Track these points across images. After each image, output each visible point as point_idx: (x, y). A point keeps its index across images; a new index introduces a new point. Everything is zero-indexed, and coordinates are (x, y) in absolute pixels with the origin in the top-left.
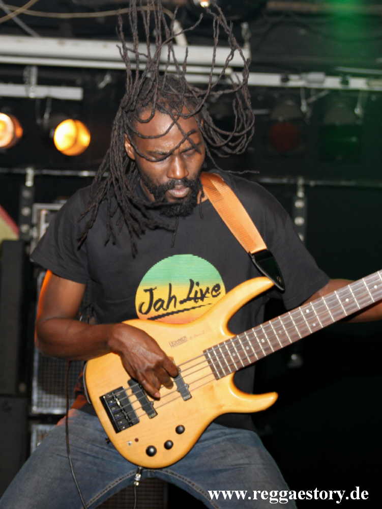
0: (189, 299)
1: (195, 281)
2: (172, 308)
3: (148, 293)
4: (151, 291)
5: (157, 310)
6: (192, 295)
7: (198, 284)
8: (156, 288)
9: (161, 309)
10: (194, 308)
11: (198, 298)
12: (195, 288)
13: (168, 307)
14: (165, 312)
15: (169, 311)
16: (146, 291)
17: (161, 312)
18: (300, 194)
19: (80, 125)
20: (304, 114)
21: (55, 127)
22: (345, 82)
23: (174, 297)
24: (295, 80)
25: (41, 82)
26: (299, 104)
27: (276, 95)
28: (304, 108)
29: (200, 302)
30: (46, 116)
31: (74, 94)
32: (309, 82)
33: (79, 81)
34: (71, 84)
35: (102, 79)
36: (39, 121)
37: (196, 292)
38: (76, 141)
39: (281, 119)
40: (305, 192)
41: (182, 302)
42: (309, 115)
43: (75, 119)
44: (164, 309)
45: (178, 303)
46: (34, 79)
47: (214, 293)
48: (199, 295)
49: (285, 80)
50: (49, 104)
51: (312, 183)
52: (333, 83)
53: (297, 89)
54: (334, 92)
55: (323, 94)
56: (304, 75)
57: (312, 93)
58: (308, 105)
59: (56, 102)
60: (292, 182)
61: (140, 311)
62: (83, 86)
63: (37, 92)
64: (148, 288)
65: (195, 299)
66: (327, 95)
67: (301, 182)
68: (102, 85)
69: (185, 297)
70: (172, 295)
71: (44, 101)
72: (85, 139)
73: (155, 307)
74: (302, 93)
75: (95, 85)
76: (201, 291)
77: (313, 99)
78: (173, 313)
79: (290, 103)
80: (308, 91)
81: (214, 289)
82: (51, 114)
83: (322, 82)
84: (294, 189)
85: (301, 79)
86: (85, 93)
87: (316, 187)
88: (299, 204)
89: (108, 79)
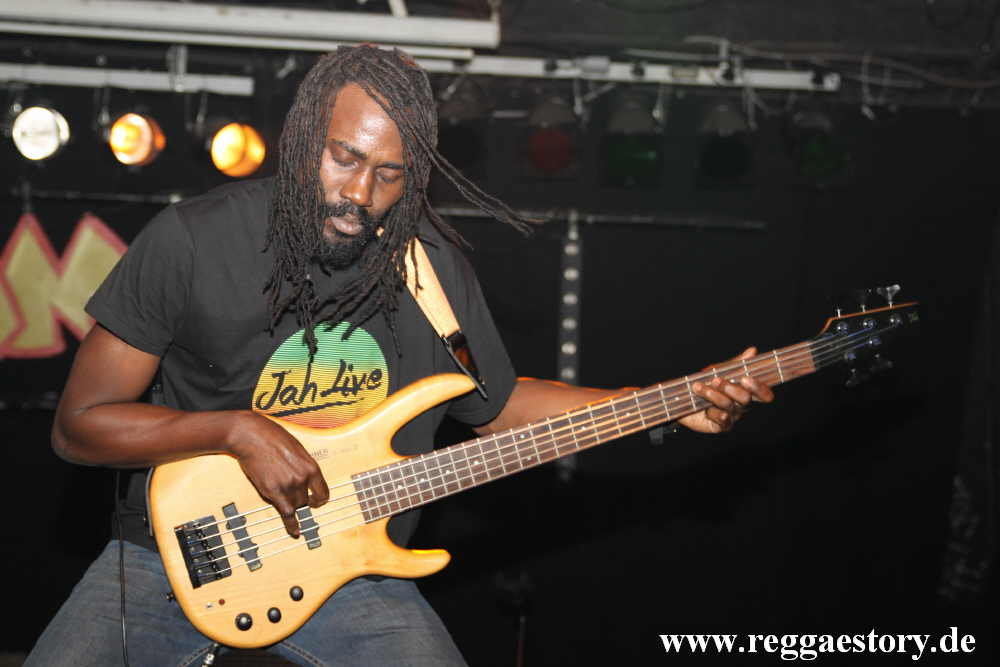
0: (335, 389)
1: (348, 363)
2: (307, 402)
3: (277, 379)
4: (281, 376)
5: (284, 403)
6: (340, 384)
7: (351, 368)
8: (290, 371)
9: (291, 403)
10: (340, 404)
11: (350, 390)
12: (347, 373)
13: (302, 399)
14: (296, 407)
15: (303, 405)
16: (274, 375)
17: (291, 406)
18: (573, 235)
19: (249, 131)
20: (578, 118)
21: (213, 134)
22: (639, 71)
23: (314, 385)
24: (566, 69)
25: (193, 68)
26: (572, 103)
27: (538, 90)
28: (579, 109)
29: (351, 397)
30: (200, 119)
31: (242, 86)
32: (585, 70)
33: (249, 68)
34: (236, 72)
35: (283, 66)
36: (189, 126)
37: (347, 379)
38: (243, 155)
39: (545, 125)
40: (580, 232)
41: (324, 394)
42: (585, 119)
43: (242, 123)
44: (296, 403)
45: (318, 395)
46: (182, 65)
47: (371, 383)
48: (350, 385)
49: (552, 67)
50: (204, 101)
51: (590, 219)
52: (620, 72)
53: (569, 81)
54: (622, 85)
55: (606, 88)
56: (579, 61)
57: (591, 86)
58: (585, 104)
59: (214, 97)
60: (561, 216)
61: (258, 405)
62: (255, 75)
63: (187, 83)
64: (279, 371)
65: (344, 390)
66: (613, 91)
67: (573, 217)
68: (282, 73)
69: (330, 387)
70: (311, 381)
71: (197, 97)
72: (257, 152)
73: (281, 399)
74: (576, 87)
75: (272, 74)
76: (355, 378)
77: (591, 96)
78: (308, 409)
79: (558, 101)
80: (584, 84)
81: (371, 377)
82: (207, 117)
83: (605, 71)
84: (564, 227)
85: (574, 66)
86: (257, 87)
87: (596, 224)
88: (571, 250)
89: (291, 64)
